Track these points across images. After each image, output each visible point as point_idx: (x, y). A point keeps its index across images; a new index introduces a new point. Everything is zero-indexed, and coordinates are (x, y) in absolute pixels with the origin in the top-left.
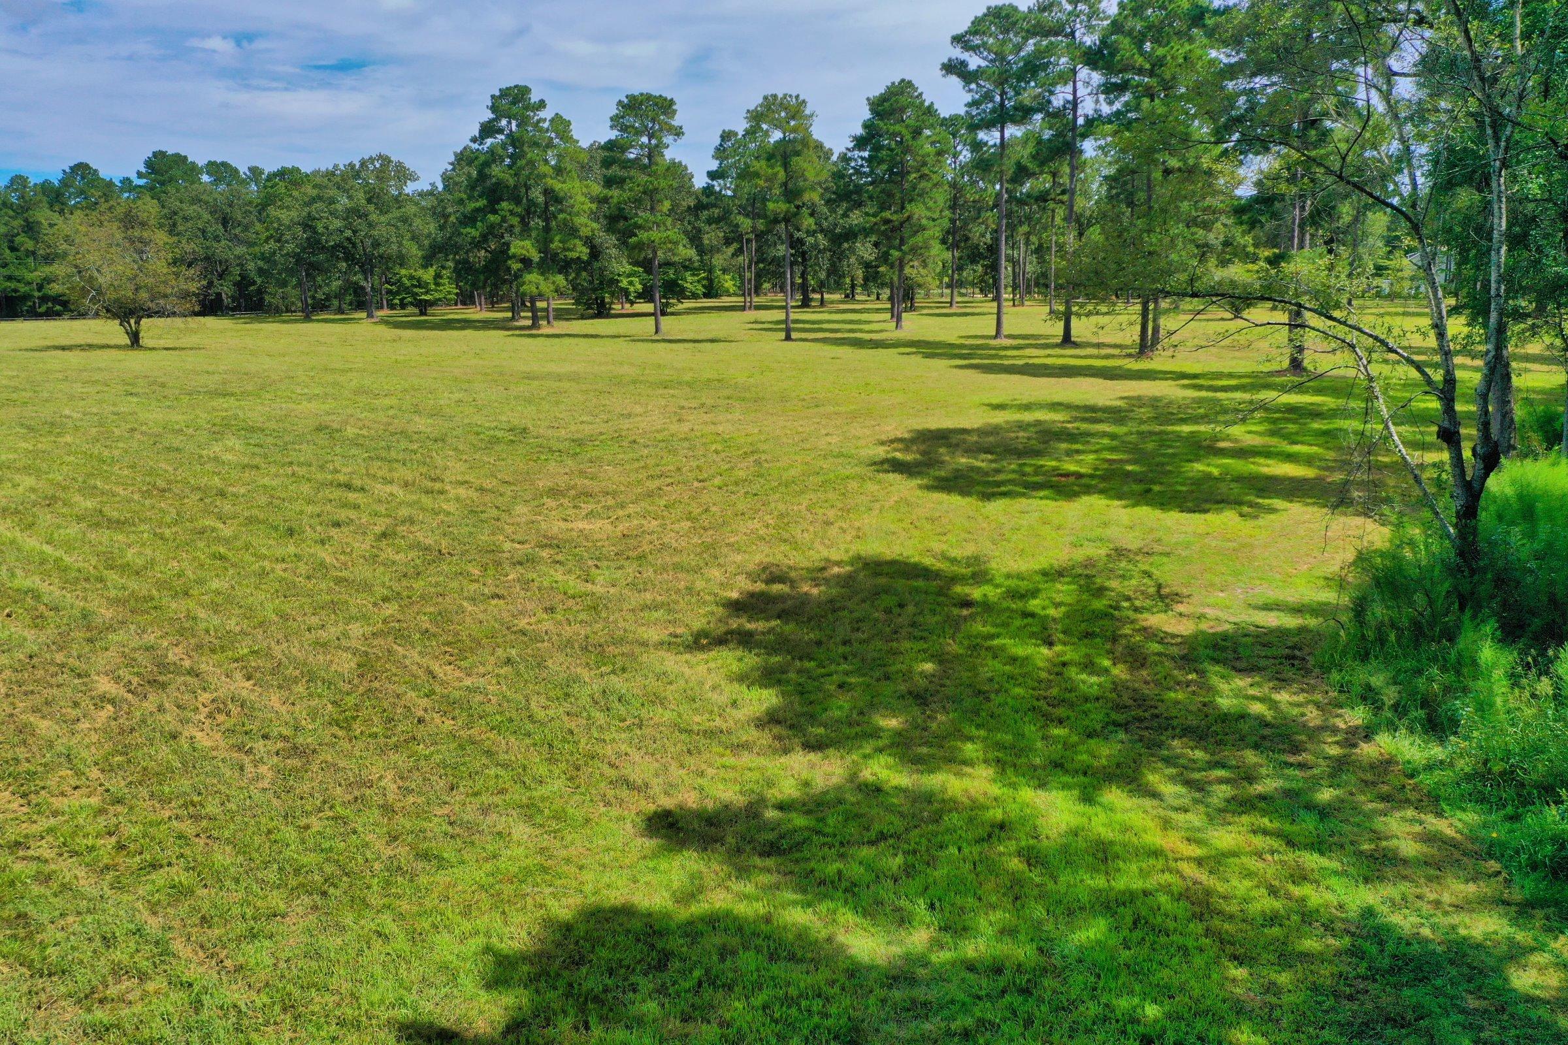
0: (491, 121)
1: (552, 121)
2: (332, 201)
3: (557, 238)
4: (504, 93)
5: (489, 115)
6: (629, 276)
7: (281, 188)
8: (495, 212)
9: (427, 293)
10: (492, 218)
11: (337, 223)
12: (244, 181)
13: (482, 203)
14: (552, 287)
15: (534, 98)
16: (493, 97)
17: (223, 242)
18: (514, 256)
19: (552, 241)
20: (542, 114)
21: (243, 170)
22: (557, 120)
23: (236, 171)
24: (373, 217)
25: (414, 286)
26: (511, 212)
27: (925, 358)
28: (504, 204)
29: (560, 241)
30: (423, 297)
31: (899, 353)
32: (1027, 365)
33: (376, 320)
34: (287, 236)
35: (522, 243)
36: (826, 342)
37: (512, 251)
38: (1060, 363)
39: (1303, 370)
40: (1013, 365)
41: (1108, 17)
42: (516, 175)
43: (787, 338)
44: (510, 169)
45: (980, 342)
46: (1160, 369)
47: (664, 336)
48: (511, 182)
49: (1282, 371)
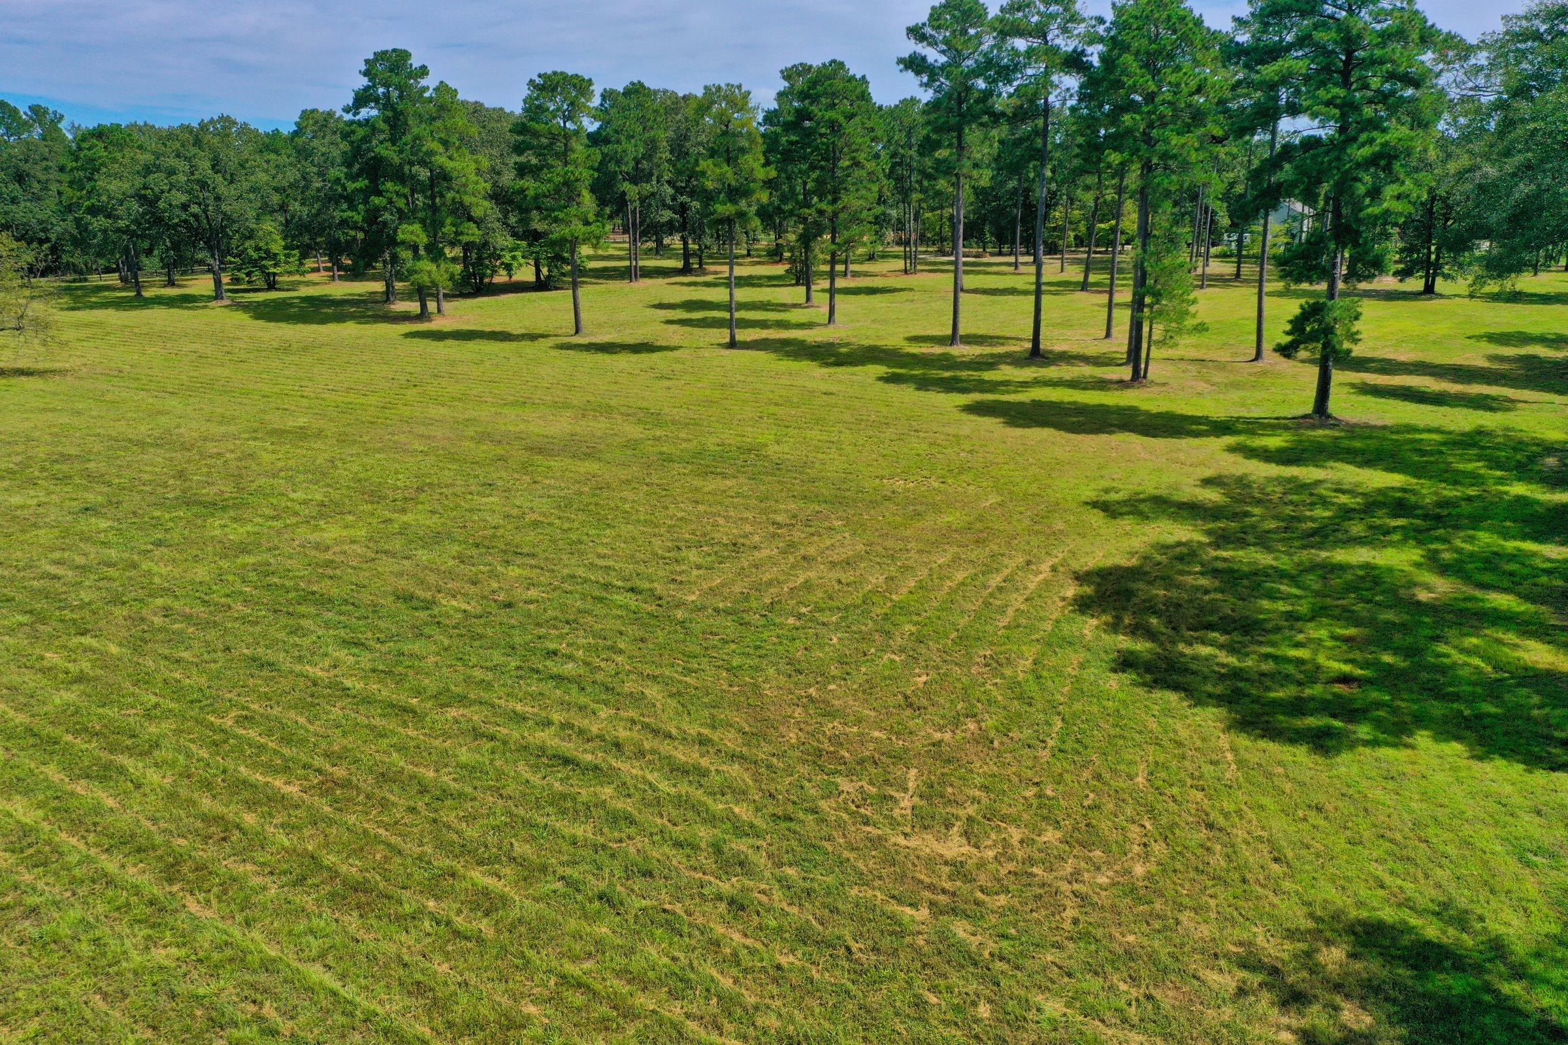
0: (367, 89)
1: (436, 89)
2: (171, 172)
3: (449, 221)
4: (381, 56)
5: (365, 81)
6: (511, 250)
7: (100, 151)
8: (379, 193)
9: (275, 265)
10: (376, 200)
11: (180, 198)
12: (26, 123)
13: (362, 183)
14: (446, 276)
15: (415, 62)
16: (367, 61)
17: (23, 205)
18: (403, 242)
19: (442, 225)
20: (423, 82)
21: (23, 110)
22: (442, 88)
23: (15, 111)
24: (222, 190)
25: (262, 259)
26: (397, 193)
27: (918, 389)
28: (389, 185)
29: (453, 224)
30: (272, 270)
31: (880, 379)
32: (1037, 404)
33: (227, 302)
34: (121, 211)
35: (411, 228)
36: (775, 351)
37: (401, 236)
38: (1067, 399)
39: (1329, 416)
40: (1022, 404)
41: (1083, 20)
42: (401, 152)
43: (733, 344)
44: (394, 144)
45: (938, 350)
46: (1179, 412)
47: (586, 336)
48: (397, 160)
49: (1305, 417)
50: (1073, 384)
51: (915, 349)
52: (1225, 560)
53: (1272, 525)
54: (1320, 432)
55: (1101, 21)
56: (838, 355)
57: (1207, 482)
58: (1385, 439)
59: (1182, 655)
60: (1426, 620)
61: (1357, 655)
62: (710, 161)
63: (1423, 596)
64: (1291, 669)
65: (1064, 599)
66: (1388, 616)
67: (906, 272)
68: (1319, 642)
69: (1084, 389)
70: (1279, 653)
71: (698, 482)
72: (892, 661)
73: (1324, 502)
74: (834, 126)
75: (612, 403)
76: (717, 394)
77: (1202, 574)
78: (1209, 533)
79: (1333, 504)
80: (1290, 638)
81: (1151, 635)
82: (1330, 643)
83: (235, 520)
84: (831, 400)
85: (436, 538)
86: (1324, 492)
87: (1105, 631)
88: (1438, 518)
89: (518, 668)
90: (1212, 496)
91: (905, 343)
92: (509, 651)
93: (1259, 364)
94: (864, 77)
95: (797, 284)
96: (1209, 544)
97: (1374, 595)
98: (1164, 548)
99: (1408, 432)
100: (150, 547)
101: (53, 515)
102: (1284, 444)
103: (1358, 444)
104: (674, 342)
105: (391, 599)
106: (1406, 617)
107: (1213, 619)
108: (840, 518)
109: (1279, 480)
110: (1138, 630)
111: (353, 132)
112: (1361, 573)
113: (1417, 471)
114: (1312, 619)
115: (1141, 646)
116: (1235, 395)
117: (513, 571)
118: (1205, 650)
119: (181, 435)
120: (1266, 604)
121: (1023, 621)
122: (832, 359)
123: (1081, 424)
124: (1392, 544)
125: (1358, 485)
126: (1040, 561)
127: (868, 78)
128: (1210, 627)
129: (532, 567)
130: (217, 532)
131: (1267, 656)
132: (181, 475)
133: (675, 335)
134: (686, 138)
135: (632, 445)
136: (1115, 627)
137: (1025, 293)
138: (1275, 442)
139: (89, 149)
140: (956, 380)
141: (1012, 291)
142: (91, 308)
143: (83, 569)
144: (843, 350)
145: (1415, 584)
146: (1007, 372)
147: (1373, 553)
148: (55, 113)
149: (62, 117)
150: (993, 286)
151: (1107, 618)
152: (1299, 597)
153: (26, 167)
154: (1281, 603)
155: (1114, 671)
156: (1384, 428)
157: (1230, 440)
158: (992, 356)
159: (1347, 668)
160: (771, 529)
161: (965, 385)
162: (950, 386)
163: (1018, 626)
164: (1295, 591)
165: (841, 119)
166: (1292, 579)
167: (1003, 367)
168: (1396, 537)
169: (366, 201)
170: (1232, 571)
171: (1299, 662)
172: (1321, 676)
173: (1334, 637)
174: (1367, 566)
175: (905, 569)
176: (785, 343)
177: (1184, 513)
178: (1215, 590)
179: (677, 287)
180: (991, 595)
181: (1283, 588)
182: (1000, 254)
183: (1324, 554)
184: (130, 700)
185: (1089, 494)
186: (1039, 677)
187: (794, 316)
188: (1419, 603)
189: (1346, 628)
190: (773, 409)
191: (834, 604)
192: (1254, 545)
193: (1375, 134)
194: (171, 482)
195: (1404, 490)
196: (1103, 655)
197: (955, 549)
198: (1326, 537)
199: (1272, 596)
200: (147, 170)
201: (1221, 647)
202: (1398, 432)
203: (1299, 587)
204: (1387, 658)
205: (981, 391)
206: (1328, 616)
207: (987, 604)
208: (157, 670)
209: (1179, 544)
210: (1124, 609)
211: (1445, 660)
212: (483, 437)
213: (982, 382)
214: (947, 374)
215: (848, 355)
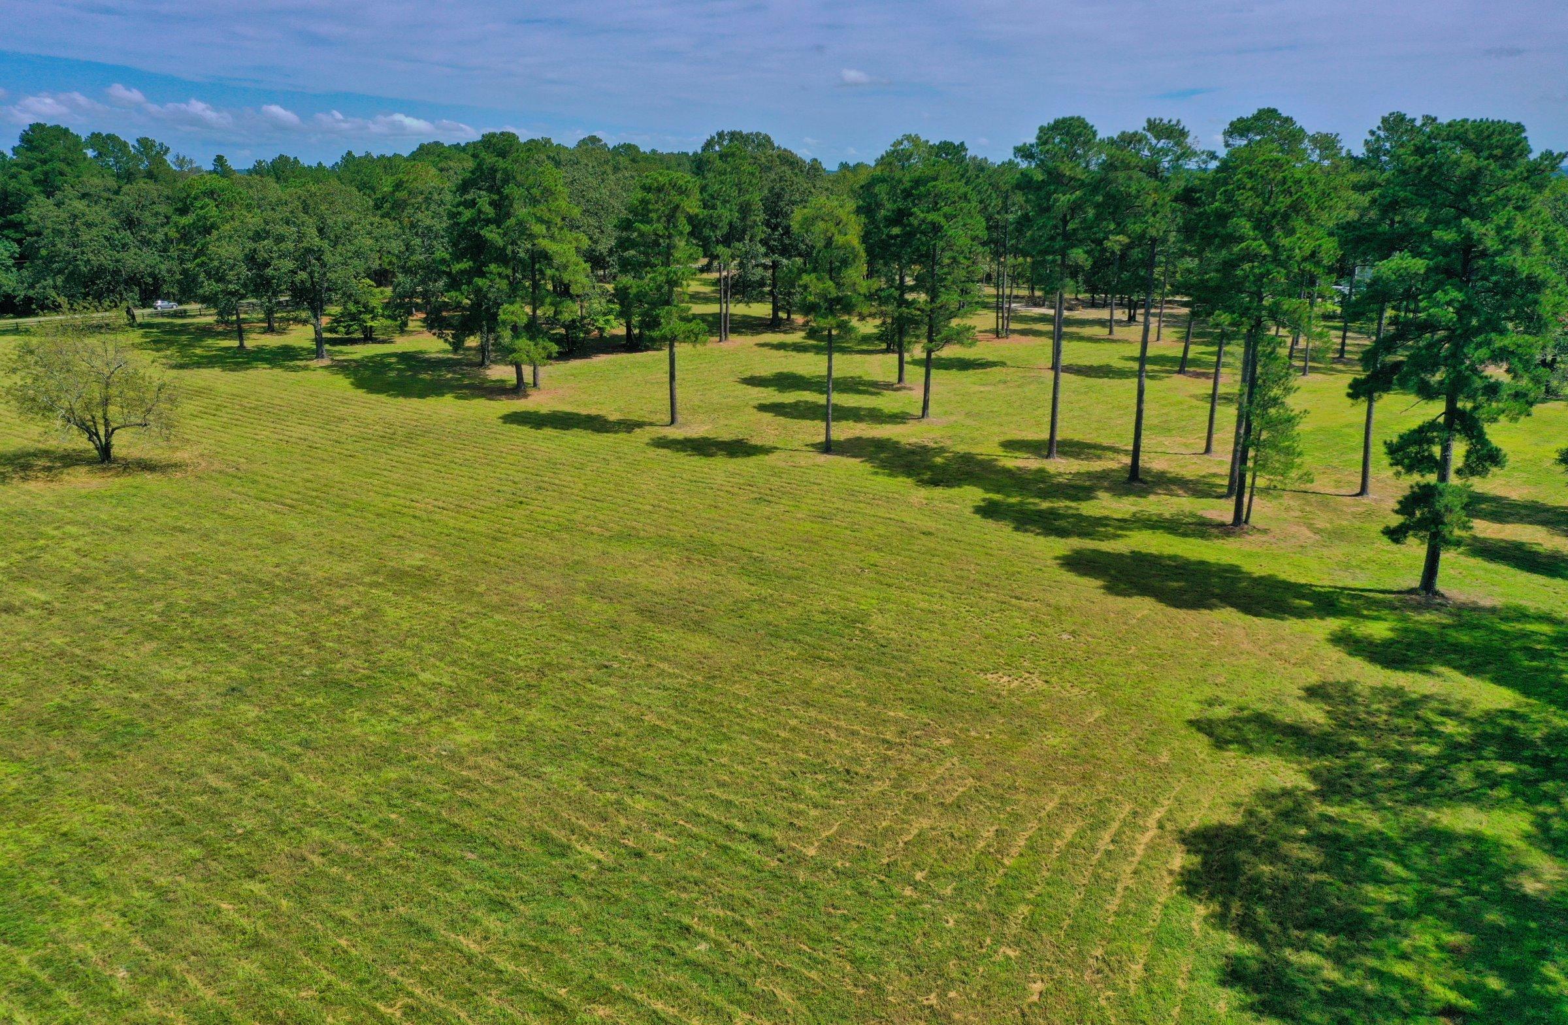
0: (474, 171)
3: (548, 300)
4: (488, 140)
6: (605, 314)
8: (482, 275)
9: (373, 319)
10: (480, 281)
12: (134, 157)
13: (466, 264)
14: (544, 355)
18: (504, 322)
19: (542, 304)
21: (131, 143)
23: (124, 143)
25: (360, 313)
26: (500, 275)
27: (1016, 529)
28: (493, 267)
29: (552, 304)
30: (370, 324)
31: (978, 510)
32: (1140, 559)
33: (326, 362)
34: (231, 275)
35: (512, 308)
36: (870, 458)
37: (502, 317)
38: (1168, 551)
39: (1437, 593)
40: (1121, 556)
41: (1195, 154)
42: (505, 234)
43: (827, 447)
44: (498, 227)
45: (1033, 463)
46: (1282, 576)
47: (683, 425)
48: (501, 243)
49: (1411, 591)
50: (1172, 526)
51: (1013, 462)
52: (1330, 820)
53: (1378, 765)
54: (1428, 617)
55: (1213, 156)
56: (932, 467)
57: (1313, 693)
58: (1494, 631)
59: (1288, 963)
60: (1533, 925)
61: (1460, 975)
62: (813, 276)
63: (1530, 887)
64: (1395, 993)
65: (1171, 872)
66: (1493, 917)
67: (997, 333)
68: (1422, 951)
69: (1185, 535)
70: (1385, 969)
71: (807, 673)
72: (1008, 958)
73: (1430, 732)
74: (936, 228)
75: (716, 539)
76: (816, 528)
77: (1306, 840)
78: (1314, 775)
79: (1440, 735)
80: (1394, 945)
81: (1258, 935)
82: (1435, 955)
83: (373, 711)
84: (930, 543)
85: (562, 751)
86: (1430, 715)
87: (1213, 926)
88: (1547, 762)
89: (655, 947)
90: (1314, 715)
91: (1000, 451)
92: (642, 921)
93: (1364, 500)
94: (962, 144)
95: (887, 351)
96: (1314, 794)
97: (1480, 882)
98: (1268, 797)
99: (1518, 620)
100: (298, 750)
101: (205, 698)
102: (1390, 635)
103: (1464, 638)
104: (768, 442)
105: (529, 840)
106: (1512, 920)
107: (1320, 911)
108: (948, 735)
109: (1385, 692)
110: (1247, 927)
111: (459, 213)
112: (1468, 847)
113: (1525, 684)
114: (1417, 917)
115: (1247, 949)
116: (1340, 550)
117: (641, 804)
118: (1309, 959)
119: (307, 575)
120: (1370, 890)
121: (1132, 905)
122: (927, 476)
123: (1181, 591)
124: (1498, 803)
125: (1465, 704)
126: (1148, 812)
127: (967, 145)
128: (1315, 924)
129: (657, 797)
130: (357, 731)
131: (1373, 973)
132: (313, 640)
133: (768, 429)
134: (779, 196)
135: (739, 610)
136: (1221, 920)
137: (1121, 374)
138: (1379, 629)
139: (202, 208)
140: (1053, 514)
141: (1104, 372)
142: (199, 365)
143: (242, 783)
144: (939, 460)
145: (1522, 868)
146: (1105, 505)
147: (1482, 816)
148: (161, 145)
149: (168, 149)
150: (1086, 362)
151: (1215, 907)
152: (1405, 881)
153: (137, 214)
154: (1387, 889)
155: (1223, 983)
156: (1493, 610)
157: (1334, 624)
158: (1089, 475)
159: (1452, 997)
160: (882, 749)
161: (1062, 523)
162: (1049, 524)
163: (1128, 912)
164: (1400, 871)
165: (943, 221)
166: (1398, 853)
167: (1101, 494)
168: (1503, 792)
169: (469, 283)
170: (1336, 838)
171: (1405, 983)
172: (1427, 1005)
173: (1441, 947)
174: (1477, 838)
175: (1017, 818)
176: (880, 445)
177: (1289, 742)
178: (1321, 868)
179: (765, 350)
180: (1100, 864)
181: (1389, 865)
182: (1093, 305)
183: (1431, 814)
184: (305, 975)
185: (1193, 710)
186: (1150, 992)
187: (886, 402)
188: (1525, 897)
189: (1451, 932)
190: (874, 556)
191: (949, 868)
192: (1361, 796)
193: (1493, 335)
194: (306, 650)
195: (1513, 715)
196: (1211, 961)
197: (1062, 790)
198: (1432, 787)
199: (1378, 878)
200: (258, 236)
201: (1327, 955)
202: (1505, 619)
203: (1406, 866)
204: (1494, 983)
205: (1083, 534)
206: (1434, 912)
207: (1097, 877)
208: (326, 936)
209: (1286, 793)
210: (1232, 893)
211: (1550, 988)
212: (596, 590)
213: (1080, 518)
214: (1045, 505)
215: (944, 468)
